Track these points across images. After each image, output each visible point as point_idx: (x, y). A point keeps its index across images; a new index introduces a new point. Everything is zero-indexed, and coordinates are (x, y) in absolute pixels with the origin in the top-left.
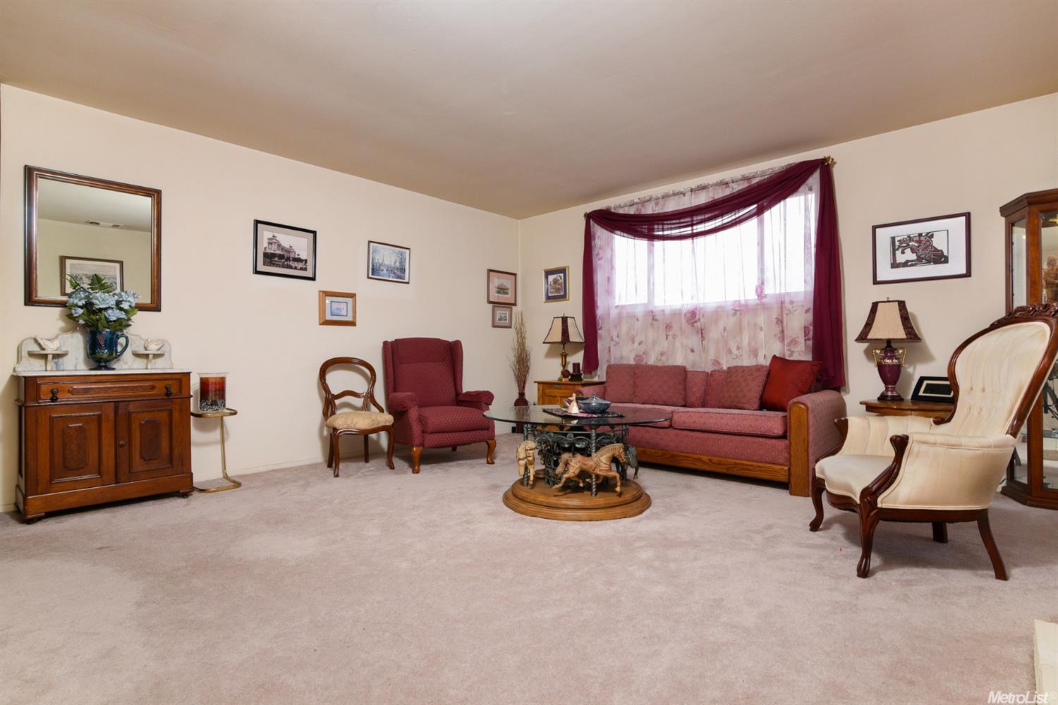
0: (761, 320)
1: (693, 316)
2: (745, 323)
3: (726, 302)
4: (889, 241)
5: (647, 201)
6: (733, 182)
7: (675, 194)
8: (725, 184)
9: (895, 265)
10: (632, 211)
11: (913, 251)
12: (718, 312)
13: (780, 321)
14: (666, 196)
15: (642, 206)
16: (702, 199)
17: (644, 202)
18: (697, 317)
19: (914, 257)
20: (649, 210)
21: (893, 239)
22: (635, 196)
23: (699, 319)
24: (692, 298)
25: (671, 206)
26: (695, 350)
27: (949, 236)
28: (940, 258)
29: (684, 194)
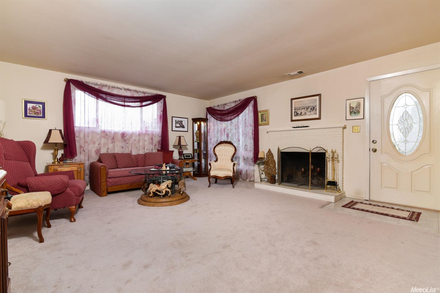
0: (147, 138)
1: (123, 135)
2: (141, 139)
3: (136, 131)
4: (175, 121)
5: (104, 86)
6: (140, 92)
7: (118, 88)
8: (137, 92)
9: (176, 127)
10: (97, 87)
11: (179, 124)
12: (132, 135)
13: (152, 139)
14: (114, 87)
15: (102, 87)
16: (128, 94)
17: (103, 86)
18: (125, 135)
19: (179, 126)
20: (105, 89)
21: (176, 120)
22: (99, 81)
23: (126, 136)
24: (123, 128)
25: (115, 92)
26: (124, 147)
27: (185, 123)
28: (183, 127)
29: (121, 89)
